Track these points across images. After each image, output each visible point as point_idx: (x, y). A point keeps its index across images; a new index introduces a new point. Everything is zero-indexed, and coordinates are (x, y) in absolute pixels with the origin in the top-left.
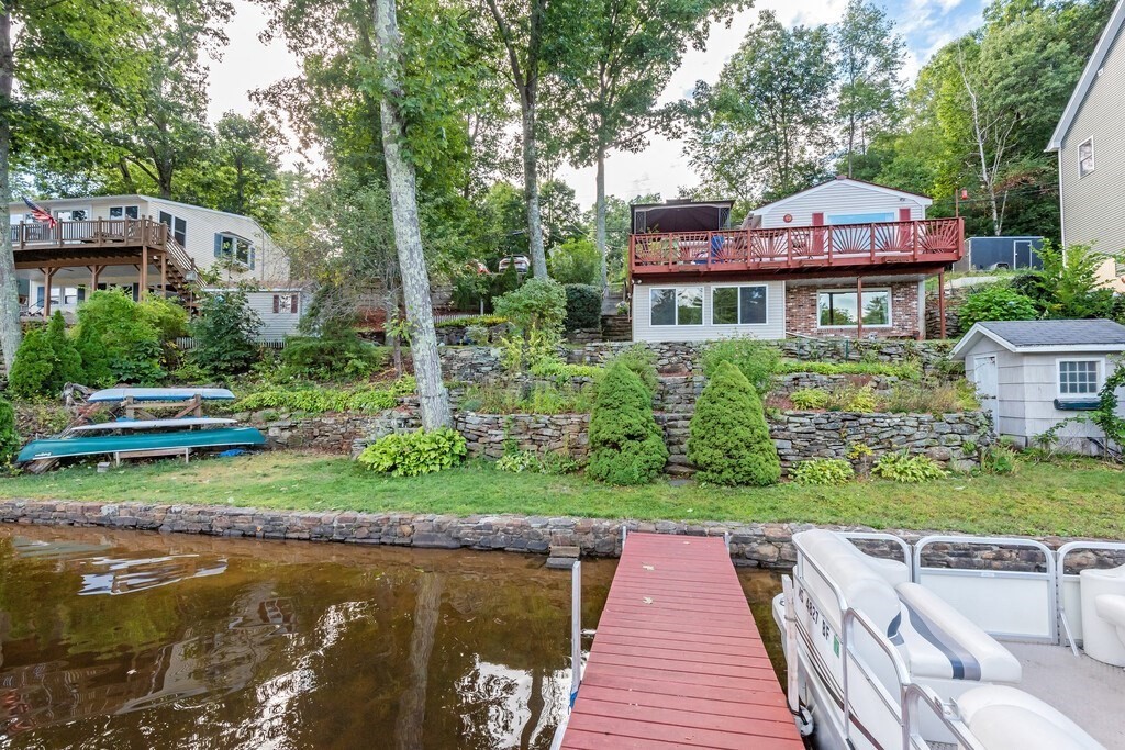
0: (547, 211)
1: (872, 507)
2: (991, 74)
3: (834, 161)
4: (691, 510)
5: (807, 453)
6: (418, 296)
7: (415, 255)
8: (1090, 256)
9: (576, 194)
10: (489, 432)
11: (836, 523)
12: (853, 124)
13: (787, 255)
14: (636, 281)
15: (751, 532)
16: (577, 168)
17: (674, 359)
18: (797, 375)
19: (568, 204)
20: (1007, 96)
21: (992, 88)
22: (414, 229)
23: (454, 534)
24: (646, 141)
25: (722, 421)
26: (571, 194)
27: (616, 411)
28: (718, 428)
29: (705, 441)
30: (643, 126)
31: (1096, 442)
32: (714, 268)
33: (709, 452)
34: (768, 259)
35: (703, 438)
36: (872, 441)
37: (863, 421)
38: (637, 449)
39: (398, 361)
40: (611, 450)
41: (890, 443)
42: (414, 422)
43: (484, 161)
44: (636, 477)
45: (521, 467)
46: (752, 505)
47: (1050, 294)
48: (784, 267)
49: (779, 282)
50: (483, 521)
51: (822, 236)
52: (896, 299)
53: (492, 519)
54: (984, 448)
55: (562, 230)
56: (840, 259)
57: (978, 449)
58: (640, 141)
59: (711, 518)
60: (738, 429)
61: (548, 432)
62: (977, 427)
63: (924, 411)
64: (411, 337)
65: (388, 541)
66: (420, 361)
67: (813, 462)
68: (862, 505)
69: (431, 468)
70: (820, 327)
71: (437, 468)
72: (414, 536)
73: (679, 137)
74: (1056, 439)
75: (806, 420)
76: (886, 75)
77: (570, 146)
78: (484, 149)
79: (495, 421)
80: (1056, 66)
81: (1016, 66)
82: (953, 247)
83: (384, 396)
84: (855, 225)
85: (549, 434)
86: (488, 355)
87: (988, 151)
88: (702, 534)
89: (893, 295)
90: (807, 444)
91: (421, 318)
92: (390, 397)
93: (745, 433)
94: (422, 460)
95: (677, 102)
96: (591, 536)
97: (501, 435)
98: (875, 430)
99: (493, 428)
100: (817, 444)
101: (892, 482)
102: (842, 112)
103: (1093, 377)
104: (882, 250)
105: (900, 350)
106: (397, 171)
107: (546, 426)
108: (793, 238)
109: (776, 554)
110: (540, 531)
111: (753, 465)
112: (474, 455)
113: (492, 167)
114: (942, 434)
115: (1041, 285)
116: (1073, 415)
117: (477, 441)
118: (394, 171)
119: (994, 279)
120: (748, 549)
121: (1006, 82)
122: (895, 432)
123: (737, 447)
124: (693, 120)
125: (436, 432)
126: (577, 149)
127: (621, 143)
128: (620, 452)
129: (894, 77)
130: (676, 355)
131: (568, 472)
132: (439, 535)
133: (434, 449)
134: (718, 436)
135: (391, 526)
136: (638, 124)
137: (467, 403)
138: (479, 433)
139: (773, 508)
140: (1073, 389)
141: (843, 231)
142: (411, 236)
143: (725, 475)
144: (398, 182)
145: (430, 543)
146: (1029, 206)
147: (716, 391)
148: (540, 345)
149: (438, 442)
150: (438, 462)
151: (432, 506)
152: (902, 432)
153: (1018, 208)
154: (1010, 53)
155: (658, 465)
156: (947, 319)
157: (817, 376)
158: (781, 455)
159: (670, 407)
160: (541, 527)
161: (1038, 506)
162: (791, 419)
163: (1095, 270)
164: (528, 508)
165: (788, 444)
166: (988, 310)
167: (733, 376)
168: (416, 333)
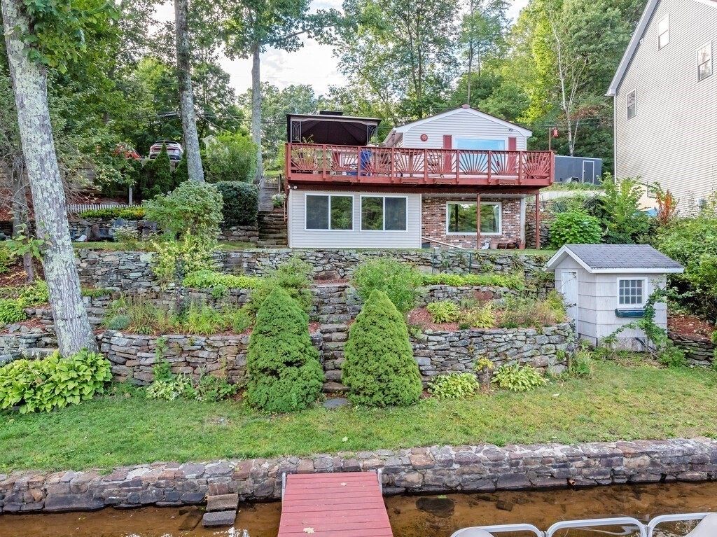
0: (201, 92)
1: (494, 421)
2: (570, 26)
3: (457, 79)
4: (345, 439)
5: (443, 368)
6: (51, 210)
7: (48, 165)
8: (636, 188)
9: (231, 78)
10: (139, 354)
11: (468, 444)
12: (472, 49)
13: (423, 173)
14: (292, 186)
15: (399, 462)
16: (232, 58)
17: (328, 267)
18: (432, 287)
19: (223, 87)
20: (581, 45)
21: (571, 37)
22: (46, 137)
23: (96, 494)
24: (300, 42)
25: (374, 348)
26: (226, 78)
27: (275, 338)
28: (371, 355)
29: (358, 367)
30: (297, 27)
31: (641, 342)
32: (363, 180)
33: (362, 377)
34: (409, 175)
35: (357, 363)
36: (492, 354)
37: (485, 337)
38: (295, 375)
39: (29, 263)
40: (270, 377)
41: (506, 355)
42: (48, 340)
43: (132, 35)
44: (294, 404)
45: (175, 394)
46: (398, 427)
47: (610, 215)
48: (421, 183)
49: (417, 195)
50: (131, 476)
51: (451, 159)
52: (505, 212)
53: (141, 472)
54: (571, 353)
55: (218, 112)
56: (465, 179)
57: (566, 356)
58: (294, 41)
59: (364, 447)
60: (387, 355)
61: (204, 354)
62: (566, 337)
63: (529, 325)
64: (42, 255)
65: (13, 509)
66: (54, 281)
67: (447, 378)
68: (487, 420)
69: (69, 400)
70: (448, 233)
71: (76, 400)
72: (47, 500)
73: (329, 43)
74: (616, 341)
75: (441, 339)
76: (497, 12)
77: (225, 35)
78: (132, 23)
79: (146, 342)
80: (612, 27)
81: (587, 22)
82: (547, 175)
83: (10, 307)
84: (477, 151)
85: (205, 356)
86: (137, 260)
87: (567, 85)
88: (357, 469)
89: (503, 209)
90: (443, 360)
91: (55, 235)
92: (18, 309)
93: (393, 360)
94: (57, 392)
95: (328, 11)
96: (250, 481)
97: (153, 358)
98: (494, 345)
99: (142, 351)
100: (450, 360)
101: (507, 392)
102: (464, 38)
103: (640, 292)
104: (496, 174)
105: (509, 261)
106: (24, 70)
107: (202, 348)
108: (428, 157)
109: (421, 481)
110: (196, 482)
111: (399, 388)
112: (121, 379)
113: (141, 42)
114: (542, 345)
115: (604, 207)
116: (627, 321)
117: (124, 363)
118: (19, 70)
119: (571, 194)
120: (397, 478)
121: (580, 33)
122: (509, 346)
123: (386, 373)
124: (343, 29)
125: (75, 357)
126: (233, 38)
127: (275, 40)
128: (279, 378)
129: (502, 15)
130: (329, 262)
131: (225, 398)
132: (78, 496)
133: (72, 379)
134: (370, 362)
135: (17, 492)
136: (291, 24)
137: (113, 321)
138: (126, 356)
139: (417, 430)
140: (627, 301)
141: (467, 154)
142: (42, 145)
143: (375, 398)
144: (24, 84)
145: (67, 507)
146: (593, 132)
147: (368, 320)
148: (196, 251)
149: (77, 370)
150: (77, 392)
151: (68, 459)
152: (514, 346)
153: (585, 133)
154: (583, 10)
155: (315, 390)
156: (541, 230)
157: (449, 289)
158: (421, 371)
159: (325, 317)
160: (197, 477)
161: (609, 410)
162: (431, 338)
163: (639, 198)
164: (183, 452)
165: (427, 361)
166: (570, 227)
167: (383, 305)
168: (48, 251)
